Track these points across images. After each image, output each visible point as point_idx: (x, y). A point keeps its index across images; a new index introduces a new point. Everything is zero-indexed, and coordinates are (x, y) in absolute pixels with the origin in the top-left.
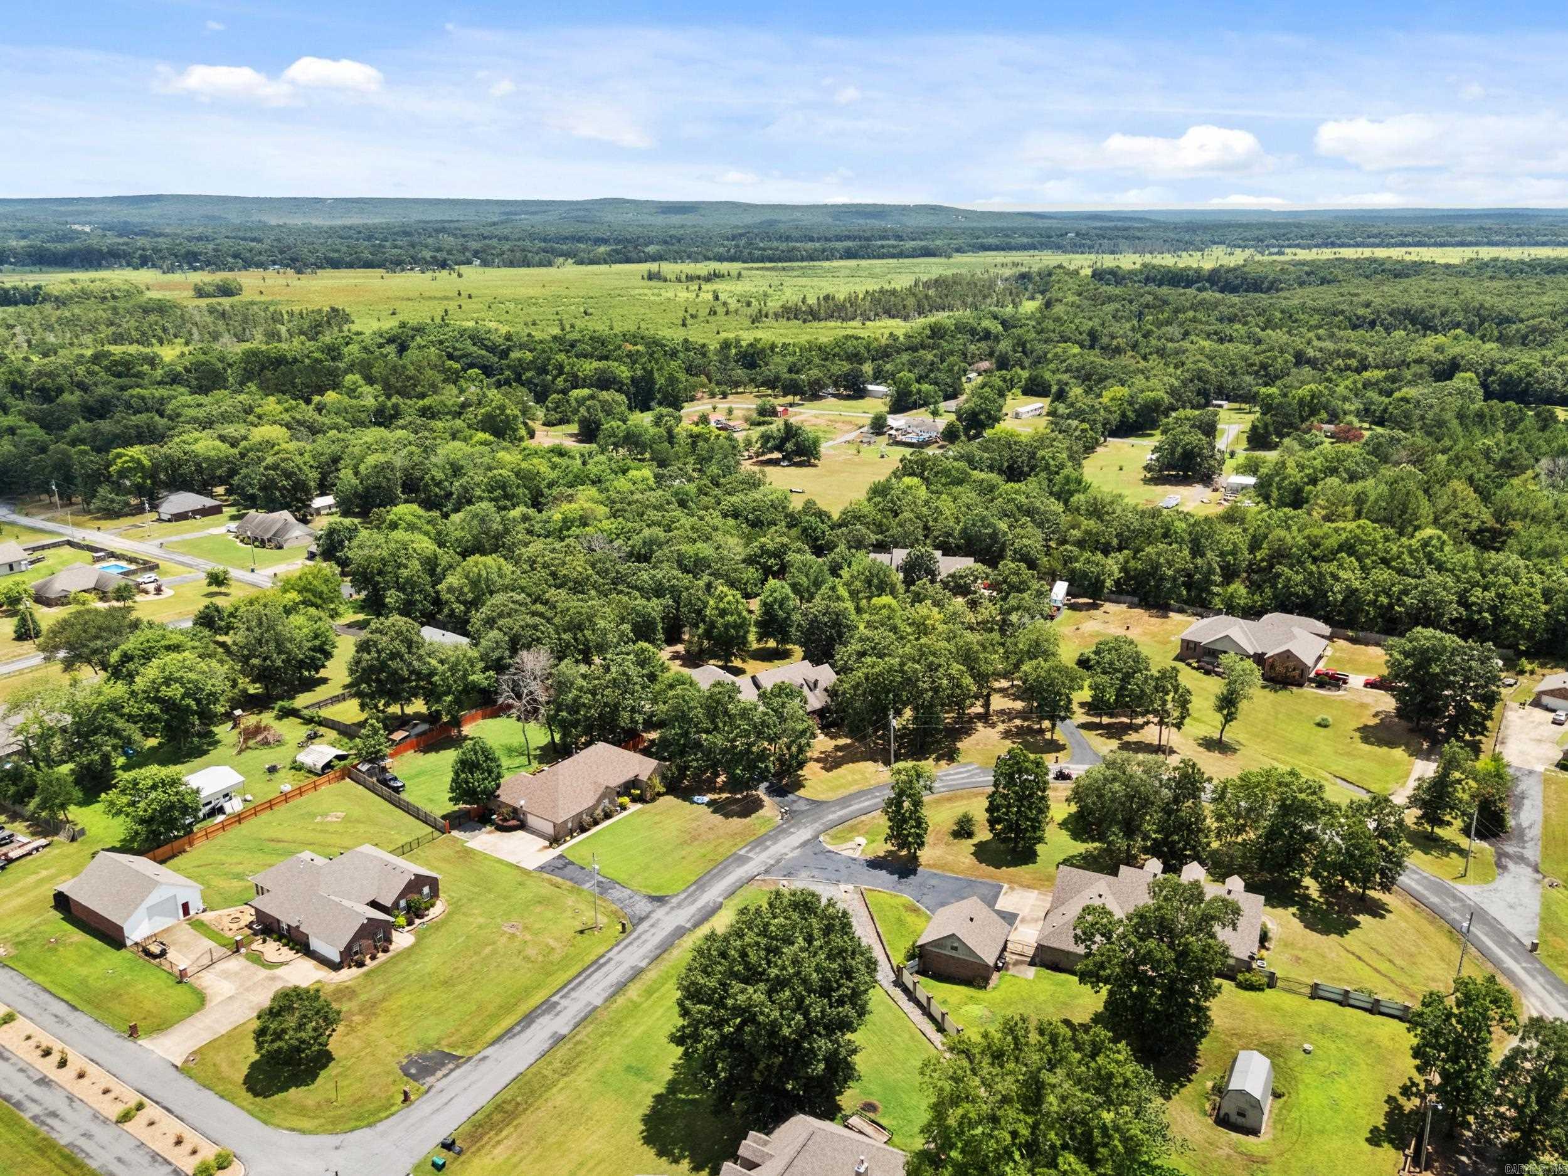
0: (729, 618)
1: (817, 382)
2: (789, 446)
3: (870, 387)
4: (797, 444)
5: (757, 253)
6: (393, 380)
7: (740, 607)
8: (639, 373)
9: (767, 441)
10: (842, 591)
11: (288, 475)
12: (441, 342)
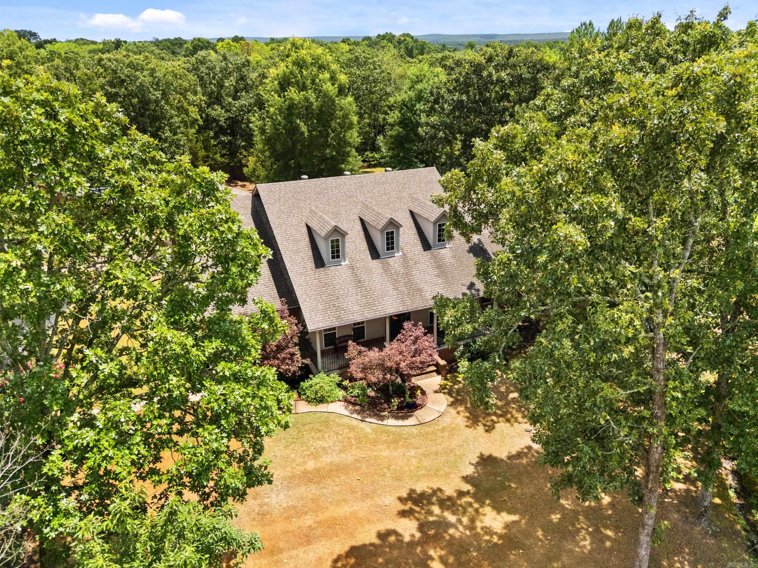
0: (294, 95)
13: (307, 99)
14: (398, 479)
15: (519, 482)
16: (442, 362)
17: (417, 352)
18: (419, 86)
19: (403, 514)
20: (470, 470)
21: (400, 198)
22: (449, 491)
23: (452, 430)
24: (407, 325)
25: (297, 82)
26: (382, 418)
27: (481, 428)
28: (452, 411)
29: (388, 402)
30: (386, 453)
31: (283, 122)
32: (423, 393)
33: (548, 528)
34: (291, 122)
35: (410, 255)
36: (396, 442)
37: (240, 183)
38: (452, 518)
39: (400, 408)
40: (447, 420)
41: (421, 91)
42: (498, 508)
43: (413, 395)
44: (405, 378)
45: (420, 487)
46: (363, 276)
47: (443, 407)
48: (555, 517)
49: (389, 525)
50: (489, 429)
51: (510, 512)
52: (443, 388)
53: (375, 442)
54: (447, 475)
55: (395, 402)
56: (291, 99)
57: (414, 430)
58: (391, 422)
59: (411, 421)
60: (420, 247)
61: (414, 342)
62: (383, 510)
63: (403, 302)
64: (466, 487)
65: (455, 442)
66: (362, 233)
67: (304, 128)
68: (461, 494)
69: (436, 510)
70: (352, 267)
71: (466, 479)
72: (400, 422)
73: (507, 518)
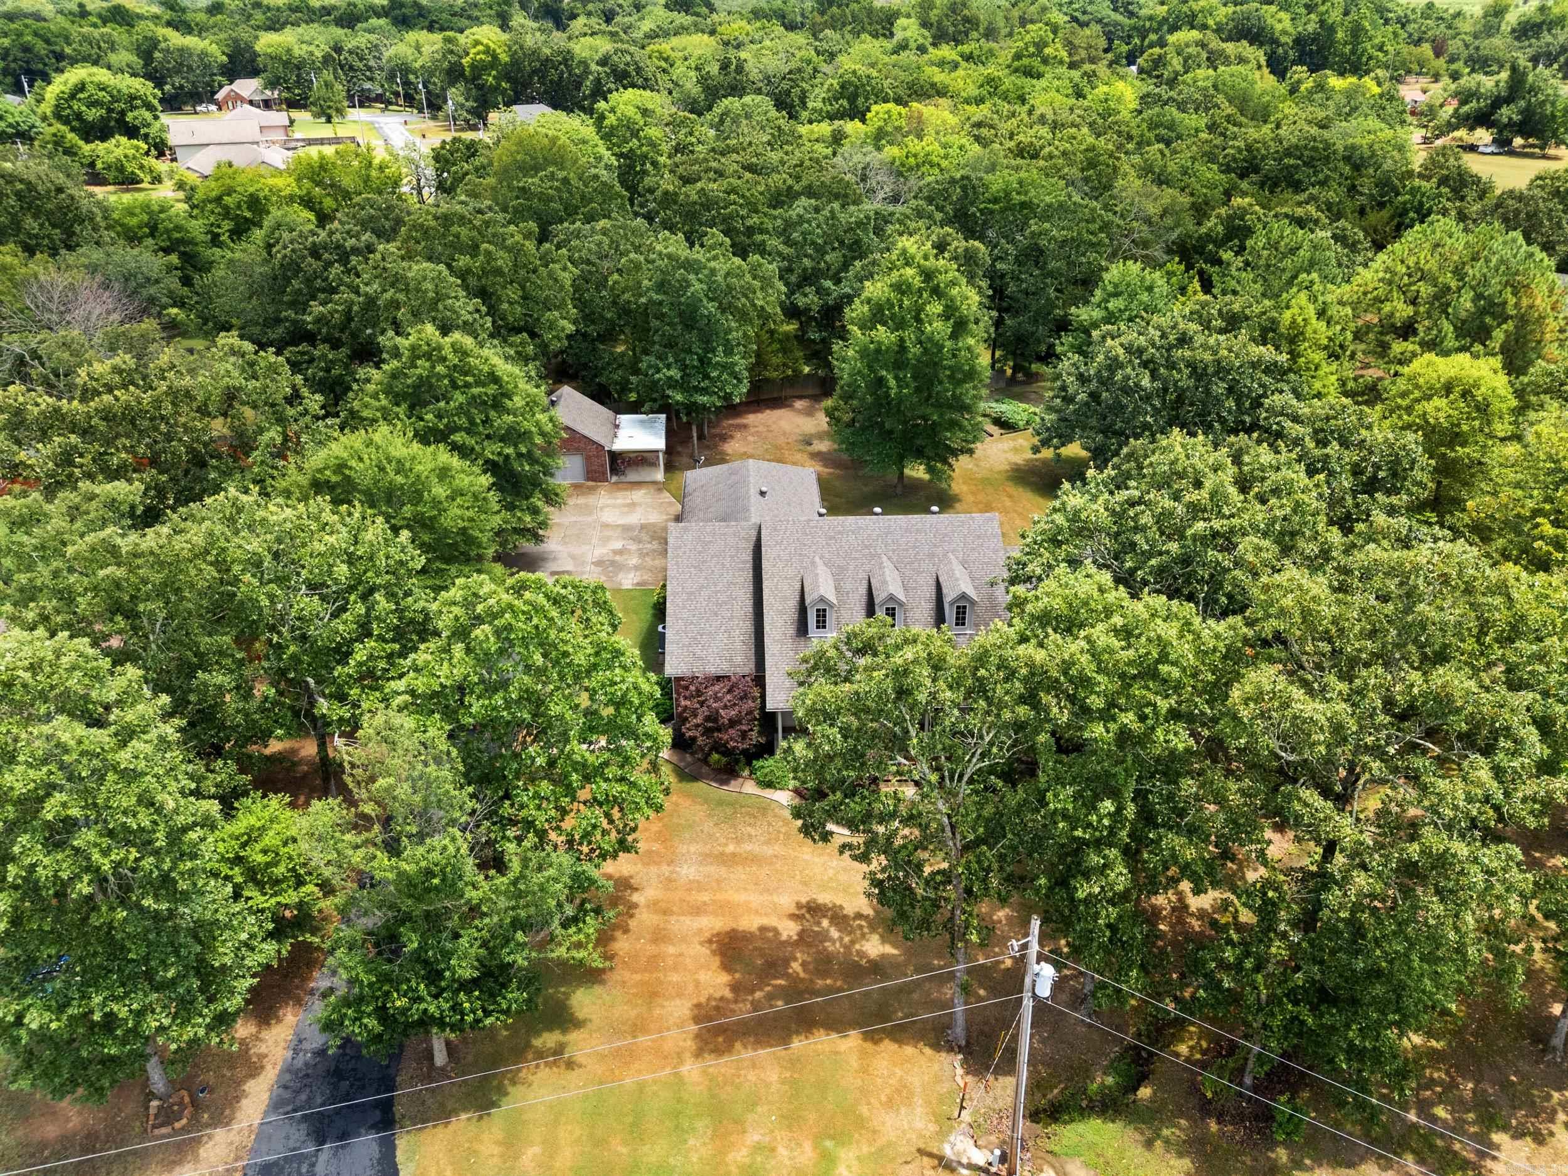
2: (1506, 113)
4: (1526, 111)
8: (1311, 27)
11: (621, 75)
13: (902, 340)
14: (805, 884)
19: (793, 917)
21: (931, 555)
22: (849, 911)
42: (884, 940)
45: (824, 898)
49: (771, 921)
51: (895, 945)
62: (774, 908)
66: (865, 599)
67: (892, 383)
68: (859, 916)
69: (825, 923)
73: (889, 950)
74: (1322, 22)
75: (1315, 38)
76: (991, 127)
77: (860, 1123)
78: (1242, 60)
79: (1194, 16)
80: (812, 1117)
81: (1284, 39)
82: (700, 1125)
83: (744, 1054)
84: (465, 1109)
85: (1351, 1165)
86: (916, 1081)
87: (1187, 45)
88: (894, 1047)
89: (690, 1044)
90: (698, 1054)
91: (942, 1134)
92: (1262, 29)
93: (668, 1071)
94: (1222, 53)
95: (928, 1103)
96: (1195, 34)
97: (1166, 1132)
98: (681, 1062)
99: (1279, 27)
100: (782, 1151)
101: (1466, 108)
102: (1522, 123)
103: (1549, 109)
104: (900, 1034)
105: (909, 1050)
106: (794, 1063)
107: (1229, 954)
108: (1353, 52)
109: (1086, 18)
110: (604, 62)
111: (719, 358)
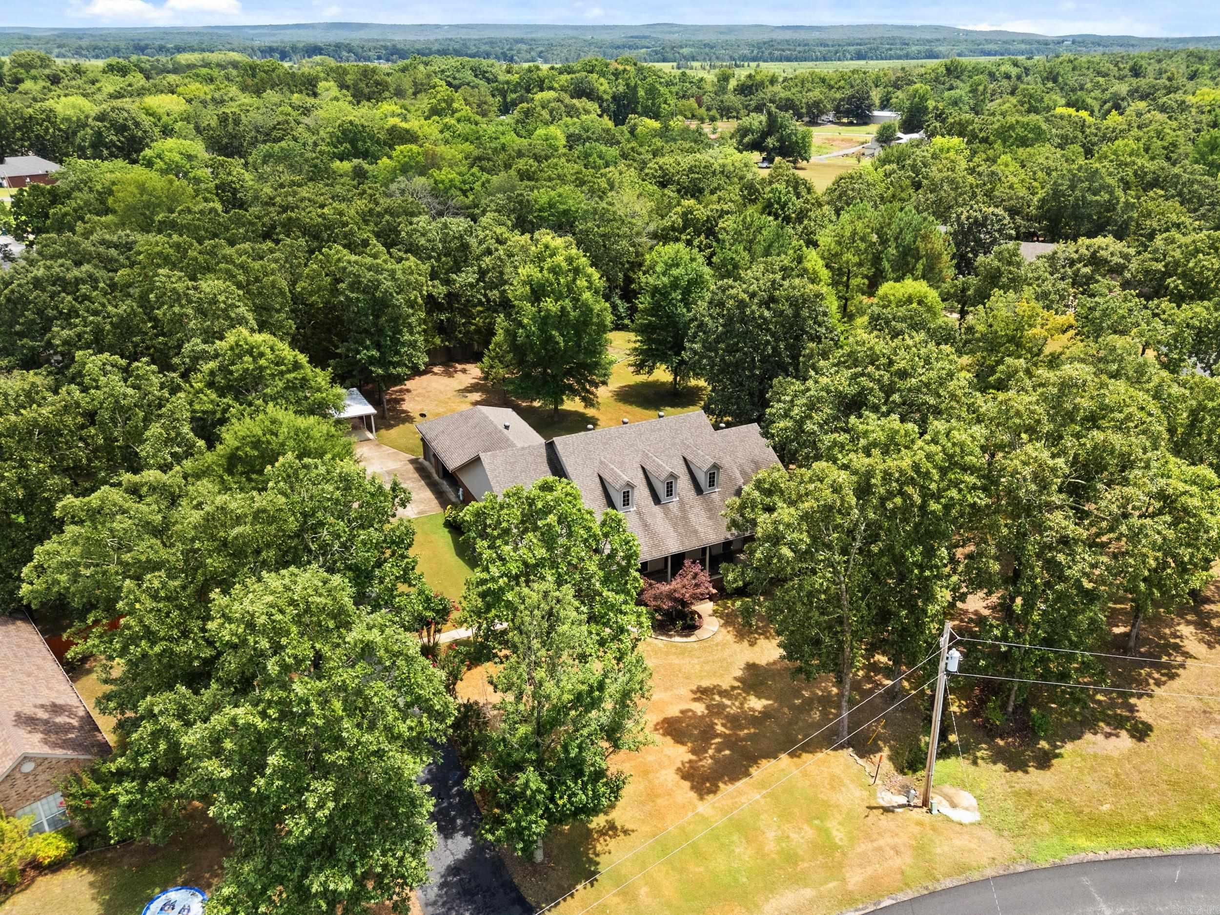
0: (550, 305)
1: (817, 104)
2: (771, 142)
3: (876, 113)
4: (781, 140)
5: (777, 53)
6: (362, 85)
7: (582, 283)
8: (621, 88)
9: (744, 136)
10: (814, 260)
11: (121, 129)
12: (443, 71)
13: (563, 308)
14: (688, 678)
15: (774, 680)
16: (714, 591)
17: (697, 586)
18: (675, 272)
19: (695, 700)
20: (739, 673)
21: (674, 444)
22: (725, 686)
23: (724, 645)
24: (687, 562)
25: (553, 291)
26: (671, 636)
27: (746, 643)
28: (724, 631)
29: (674, 625)
30: (676, 661)
31: (537, 332)
32: (700, 617)
33: (792, 707)
34: (546, 332)
35: (686, 500)
36: (683, 653)
37: (459, 367)
38: (727, 702)
39: (683, 629)
40: (719, 638)
41: (677, 278)
42: (759, 697)
43: (693, 619)
44: (684, 604)
45: (705, 683)
46: (649, 521)
47: (715, 627)
48: (798, 702)
49: (685, 706)
50: (752, 644)
51: (767, 699)
52: (715, 612)
53: (667, 654)
54: (722, 676)
55: (680, 623)
56: (547, 310)
57: (696, 645)
58: (677, 639)
59: (692, 638)
60: (692, 493)
61: (694, 577)
62: (680, 698)
63: (682, 543)
64: (737, 684)
65: (727, 653)
66: (644, 481)
67: (560, 339)
68: (733, 688)
69: (717, 698)
70: (639, 513)
71: (735, 678)
72: (685, 639)
73: (765, 702)
74: (627, 85)
75: (625, 96)
76: (489, 160)
77: (826, 804)
78: (587, 112)
79: (542, 81)
80: (796, 810)
81: (605, 97)
82: (735, 838)
83: (726, 789)
84: (578, 882)
85: (1080, 738)
86: (837, 771)
87: (549, 102)
88: (810, 756)
89: (693, 795)
90: (701, 798)
91: (873, 795)
92: (592, 90)
93: (690, 814)
94: (573, 107)
95: (853, 781)
96: (552, 94)
97: (979, 754)
98: (695, 807)
99: (602, 88)
100: (794, 836)
101: (746, 140)
102: (781, 148)
103: (794, 138)
104: (810, 747)
105: (820, 755)
106: (762, 785)
107: (996, 632)
108: (653, 104)
109: (456, 82)
110: (101, 117)
111: (407, 337)
